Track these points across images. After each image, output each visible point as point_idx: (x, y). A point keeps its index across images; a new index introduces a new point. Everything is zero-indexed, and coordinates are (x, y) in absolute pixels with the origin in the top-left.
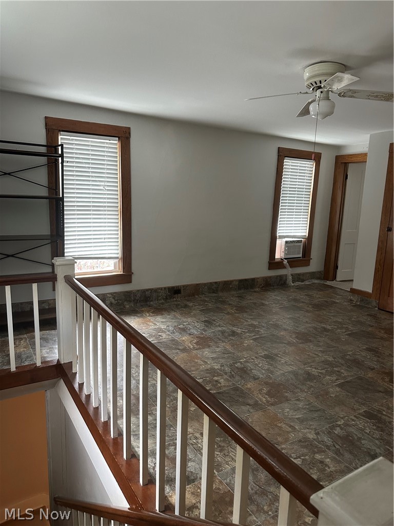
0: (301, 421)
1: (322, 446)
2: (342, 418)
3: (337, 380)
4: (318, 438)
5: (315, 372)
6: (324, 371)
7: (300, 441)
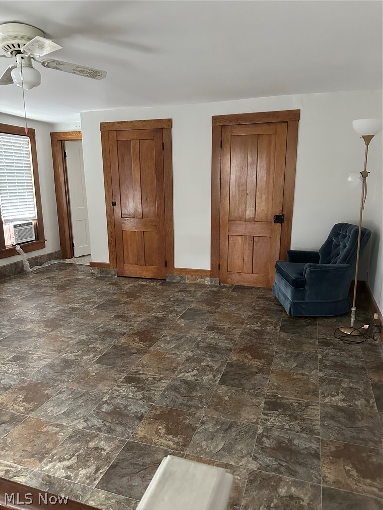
0: (67, 414)
1: (94, 431)
2: (106, 393)
3: (94, 357)
4: (88, 425)
5: (71, 356)
6: (80, 352)
7: (71, 437)
